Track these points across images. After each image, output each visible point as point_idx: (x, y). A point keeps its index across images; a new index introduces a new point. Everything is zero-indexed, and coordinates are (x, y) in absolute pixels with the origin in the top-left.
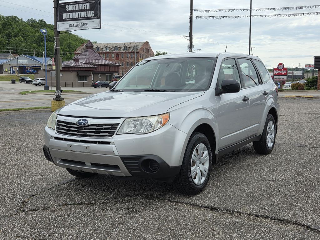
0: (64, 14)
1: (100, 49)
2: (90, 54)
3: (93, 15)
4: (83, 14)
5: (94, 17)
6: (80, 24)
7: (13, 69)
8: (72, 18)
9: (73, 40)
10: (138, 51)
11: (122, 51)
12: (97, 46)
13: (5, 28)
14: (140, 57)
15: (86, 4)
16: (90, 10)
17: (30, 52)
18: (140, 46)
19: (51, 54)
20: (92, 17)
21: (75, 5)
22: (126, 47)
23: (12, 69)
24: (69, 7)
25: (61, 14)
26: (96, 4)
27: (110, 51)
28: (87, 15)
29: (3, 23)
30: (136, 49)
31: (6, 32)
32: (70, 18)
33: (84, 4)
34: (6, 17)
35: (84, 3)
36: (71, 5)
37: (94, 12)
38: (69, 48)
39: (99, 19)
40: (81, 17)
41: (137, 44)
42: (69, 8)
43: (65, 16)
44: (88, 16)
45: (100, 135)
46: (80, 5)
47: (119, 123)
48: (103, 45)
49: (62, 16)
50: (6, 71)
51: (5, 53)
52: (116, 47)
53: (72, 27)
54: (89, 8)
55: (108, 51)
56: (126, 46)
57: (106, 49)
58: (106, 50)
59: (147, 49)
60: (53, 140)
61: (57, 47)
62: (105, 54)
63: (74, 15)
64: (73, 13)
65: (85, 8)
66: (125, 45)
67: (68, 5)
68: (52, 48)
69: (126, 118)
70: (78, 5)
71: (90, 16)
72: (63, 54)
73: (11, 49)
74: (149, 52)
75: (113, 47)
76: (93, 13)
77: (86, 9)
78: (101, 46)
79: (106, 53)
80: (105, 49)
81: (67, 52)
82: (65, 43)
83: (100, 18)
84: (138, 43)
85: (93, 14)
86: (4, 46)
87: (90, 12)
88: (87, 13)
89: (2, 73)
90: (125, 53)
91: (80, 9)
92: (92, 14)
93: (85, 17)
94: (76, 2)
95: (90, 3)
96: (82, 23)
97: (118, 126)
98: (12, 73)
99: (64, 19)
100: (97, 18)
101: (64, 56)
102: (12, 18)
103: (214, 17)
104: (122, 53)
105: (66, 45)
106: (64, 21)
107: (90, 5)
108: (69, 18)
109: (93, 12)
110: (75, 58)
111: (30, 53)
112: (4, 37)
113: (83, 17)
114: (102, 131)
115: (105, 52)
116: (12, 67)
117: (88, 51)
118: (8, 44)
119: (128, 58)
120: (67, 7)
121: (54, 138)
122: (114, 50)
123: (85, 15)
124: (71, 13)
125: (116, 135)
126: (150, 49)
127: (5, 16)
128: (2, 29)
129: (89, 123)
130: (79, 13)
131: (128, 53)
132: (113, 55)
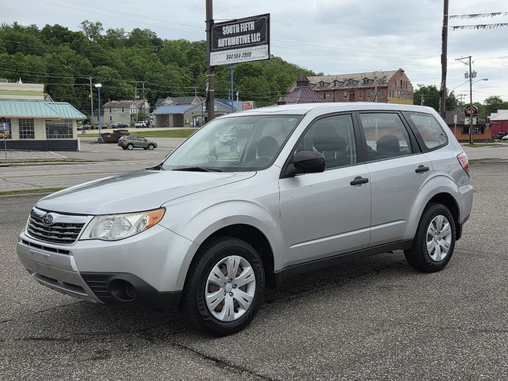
0: (219, 40)
1: (325, 84)
2: (304, 94)
3: (259, 40)
4: (246, 39)
5: (260, 41)
6: (241, 55)
7: (197, 120)
8: (231, 46)
9: (287, 72)
10: (386, 85)
11: (359, 86)
12: (320, 81)
13: (190, 60)
14: (389, 95)
15: (249, 23)
16: (255, 31)
17: (224, 93)
18: (389, 78)
19: (253, 95)
20: (257, 42)
21: (234, 26)
22: (366, 80)
23: (195, 119)
24: (226, 28)
25: (216, 40)
26: (262, 23)
27: (341, 88)
28: (250, 40)
29: (188, 53)
30: (383, 82)
31: (192, 65)
32: (228, 46)
33: (246, 24)
34: (194, 43)
35: (247, 22)
36: (229, 25)
37: (261, 35)
38: (280, 84)
39: (267, 45)
40: (243, 43)
41: (385, 74)
42: (227, 30)
43: (221, 43)
44: (252, 41)
45: (63, 240)
46: (241, 25)
47: (84, 224)
48: (330, 78)
49: (217, 43)
50: (187, 122)
51: (189, 95)
52: (351, 81)
53: (230, 58)
54: (253, 29)
55: (337, 87)
56: (366, 78)
57: (335, 83)
58: (335, 86)
59: (401, 81)
60: (21, 243)
61: (210, 90)
62: (332, 93)
63: (233, 41)
64: (232, 38)
65: (248, 28)
66: (364, 77)
67: (225, 26)
68: (255, 86)
69: (95, 215)
70: (238, 25)
71: (255, 41)
72: (272, 94)
73: (198, 90)
74: (405, 87)
75: (345, 80)
76: (259, 36)
77: (249, 30)
78: (326, 80)
79: (334, 91)
80: (333, 84)
81: (278, 91)
82: (275, 77)
83: (268, 43)
84: (386, 72)
85: (259, 38)
86: (188, 85)
87: (255, 34)
88: (250, 37)
89: (183, 126)
90: (365, 89)
91: (242, 31)
92: (257, 37)
93: (247, 43)
94: (236, 20)
95: (254, 20)
96: (244, 52)
97: (82, 227)
98: (195, 125)
99: (220, 47)
100: (265, 44)
101: (273, 97)
102: (202, 44)
103: (485, 26)
104: (360, 89)
105: (276, 80)
106: (219, 51)
107: (255, 24)
108: (226, 45)
109: (259, 34)
110: (280, 101)
111: (224, 95)
112: (188, 73)
113: (246, 42)
114: (66, 233)
115: (333, 89)
116: (196, 117)
117: (301, 89)
118: (194, 82)
119: (369, 97)
120: (224, 30)
121: (22, 241)
122: (347, 85)
123: (248, 40)
124: (229, 38)
125: (79, 240)
126: (407, 80)
127: (191, 41)
128: (187, 61)
129: (54, 221)
130: (240, 37)
131: (369, 88)
132: (345, 94)
